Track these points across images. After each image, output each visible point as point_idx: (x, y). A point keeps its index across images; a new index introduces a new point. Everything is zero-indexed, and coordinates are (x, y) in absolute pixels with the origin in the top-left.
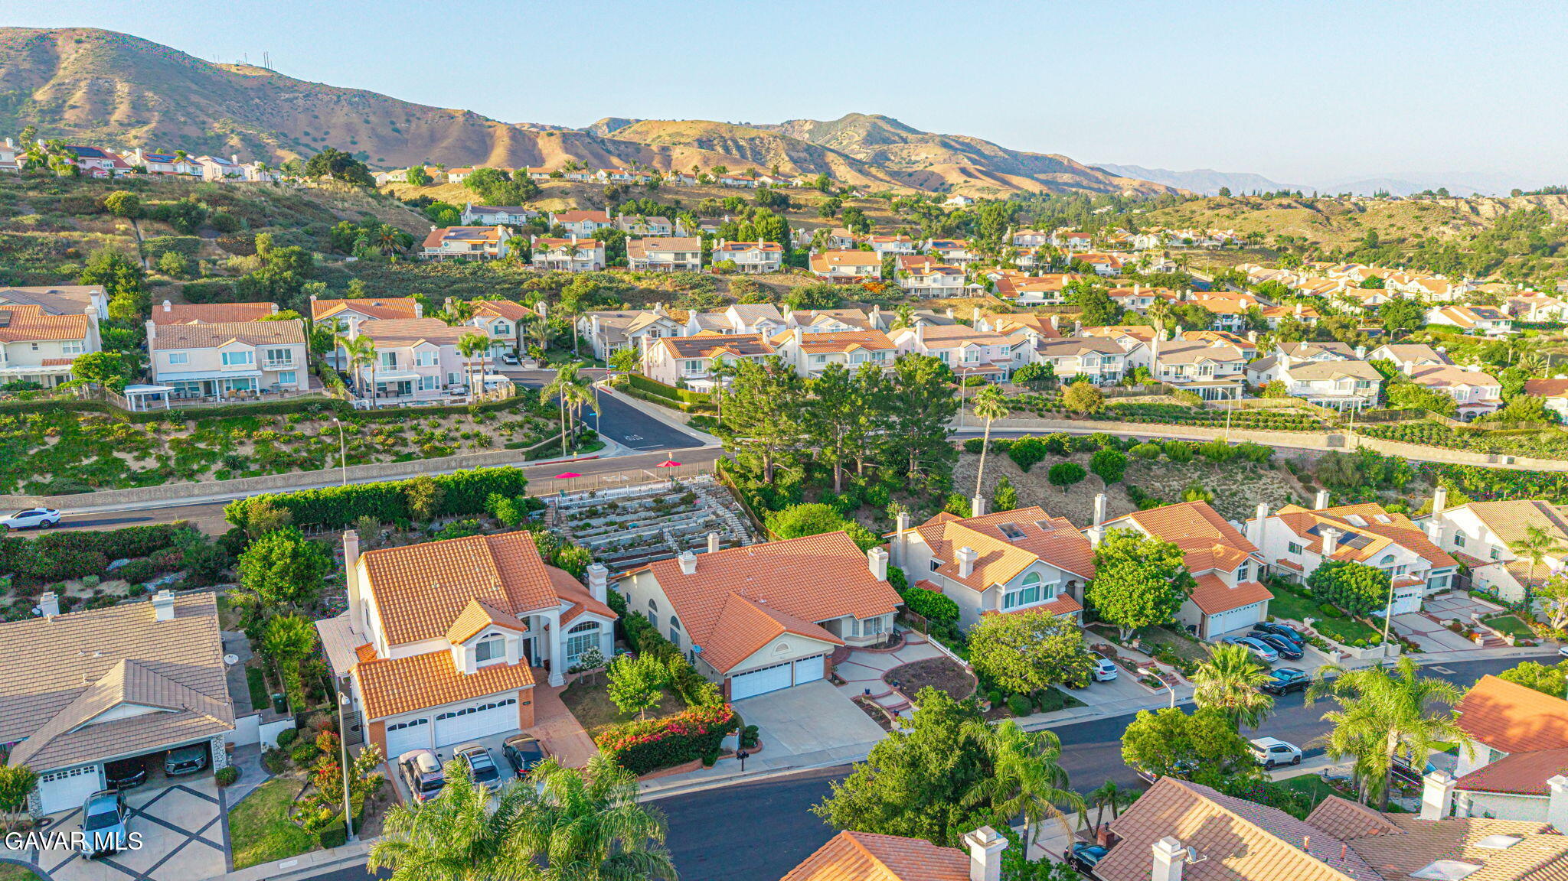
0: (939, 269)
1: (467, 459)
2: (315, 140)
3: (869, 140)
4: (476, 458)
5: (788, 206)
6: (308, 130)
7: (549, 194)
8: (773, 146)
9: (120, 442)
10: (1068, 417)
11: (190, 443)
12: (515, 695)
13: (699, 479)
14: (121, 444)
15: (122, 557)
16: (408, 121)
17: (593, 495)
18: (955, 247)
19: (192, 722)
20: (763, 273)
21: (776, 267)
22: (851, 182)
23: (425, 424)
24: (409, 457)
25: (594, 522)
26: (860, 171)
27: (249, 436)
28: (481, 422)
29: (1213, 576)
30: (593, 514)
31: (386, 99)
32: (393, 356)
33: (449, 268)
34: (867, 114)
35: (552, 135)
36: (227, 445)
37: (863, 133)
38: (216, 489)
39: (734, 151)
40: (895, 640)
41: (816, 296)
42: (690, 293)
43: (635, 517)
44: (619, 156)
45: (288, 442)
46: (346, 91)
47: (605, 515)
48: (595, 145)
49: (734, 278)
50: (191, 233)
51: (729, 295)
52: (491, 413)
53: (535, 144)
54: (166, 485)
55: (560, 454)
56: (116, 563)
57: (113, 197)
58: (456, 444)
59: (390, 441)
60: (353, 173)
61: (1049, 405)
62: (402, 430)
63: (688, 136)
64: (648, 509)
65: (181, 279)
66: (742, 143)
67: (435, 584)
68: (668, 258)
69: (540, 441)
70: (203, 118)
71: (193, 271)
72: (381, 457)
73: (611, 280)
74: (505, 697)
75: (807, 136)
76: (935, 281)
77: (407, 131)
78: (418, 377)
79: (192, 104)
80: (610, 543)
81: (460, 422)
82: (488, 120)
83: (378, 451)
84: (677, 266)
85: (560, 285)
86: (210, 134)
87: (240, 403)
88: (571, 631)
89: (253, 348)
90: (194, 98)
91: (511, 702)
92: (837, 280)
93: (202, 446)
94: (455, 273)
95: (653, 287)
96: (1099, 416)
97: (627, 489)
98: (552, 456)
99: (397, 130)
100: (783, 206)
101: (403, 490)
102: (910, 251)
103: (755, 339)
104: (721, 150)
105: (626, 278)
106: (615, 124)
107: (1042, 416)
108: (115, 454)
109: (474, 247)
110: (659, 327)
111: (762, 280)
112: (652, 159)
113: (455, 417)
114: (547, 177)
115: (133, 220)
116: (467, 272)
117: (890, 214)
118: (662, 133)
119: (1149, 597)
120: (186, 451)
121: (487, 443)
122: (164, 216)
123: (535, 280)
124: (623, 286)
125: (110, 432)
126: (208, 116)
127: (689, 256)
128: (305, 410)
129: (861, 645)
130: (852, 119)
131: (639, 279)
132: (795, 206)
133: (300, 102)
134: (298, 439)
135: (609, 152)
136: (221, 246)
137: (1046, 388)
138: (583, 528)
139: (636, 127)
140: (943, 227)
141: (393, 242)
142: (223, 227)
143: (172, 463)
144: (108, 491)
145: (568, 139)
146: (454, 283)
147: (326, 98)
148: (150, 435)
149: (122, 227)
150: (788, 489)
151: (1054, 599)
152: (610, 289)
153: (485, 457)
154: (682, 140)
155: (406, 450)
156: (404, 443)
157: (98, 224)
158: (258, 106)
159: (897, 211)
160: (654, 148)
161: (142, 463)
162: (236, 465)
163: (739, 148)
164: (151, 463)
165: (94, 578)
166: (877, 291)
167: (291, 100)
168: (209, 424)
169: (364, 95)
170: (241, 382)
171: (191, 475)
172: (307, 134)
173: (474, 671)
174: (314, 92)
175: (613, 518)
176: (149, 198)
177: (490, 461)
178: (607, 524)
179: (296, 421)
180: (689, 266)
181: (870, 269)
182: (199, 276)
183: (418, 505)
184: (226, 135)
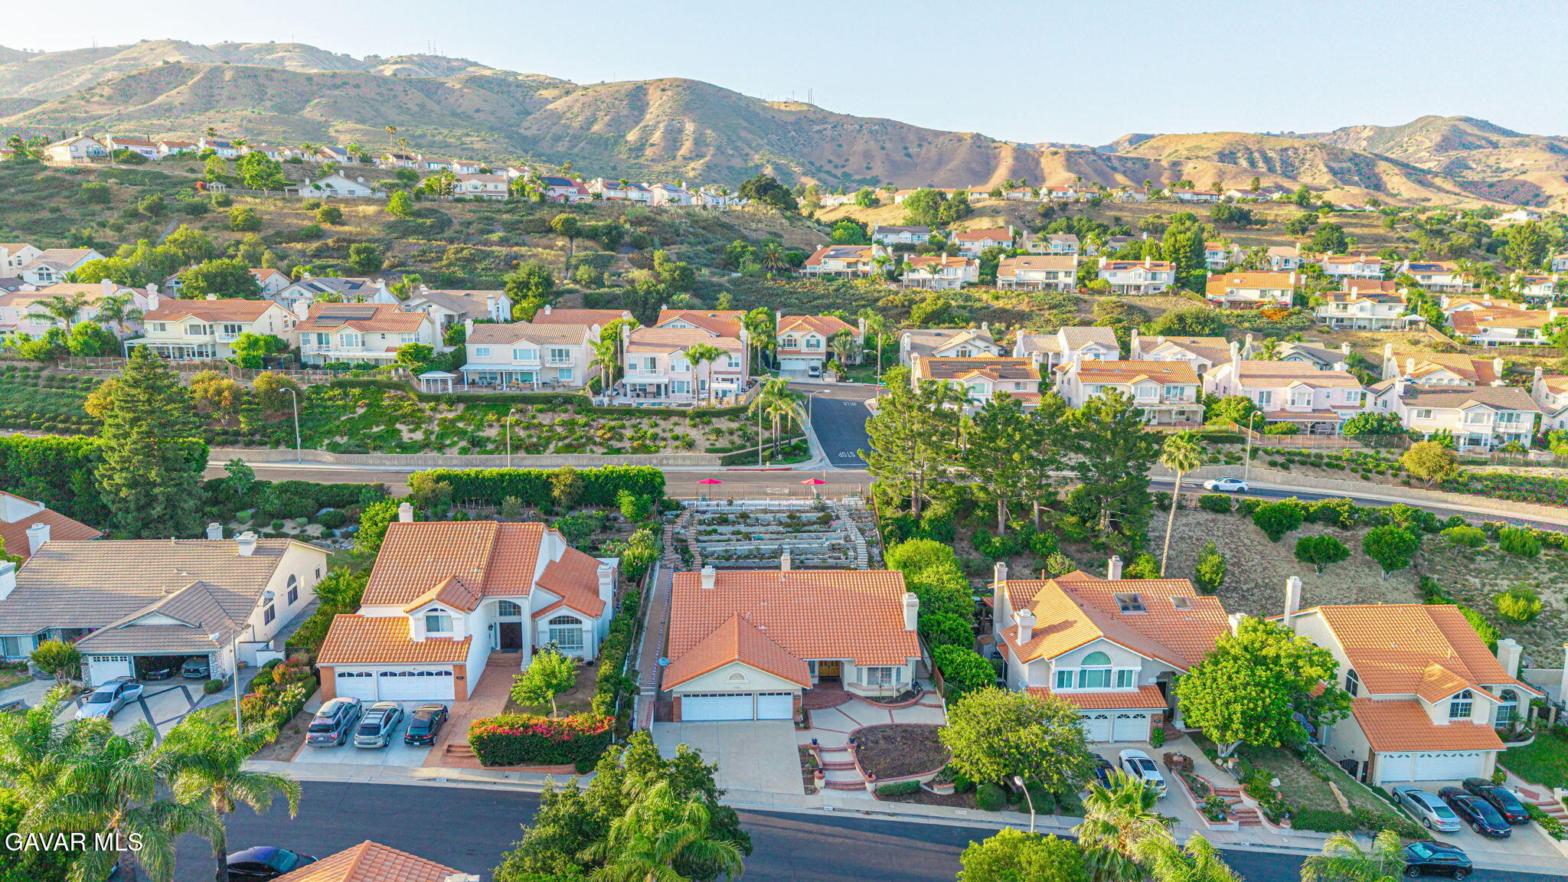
0: (1369, 296)
1: (667, 458)
2: (836, 167)
3: (1444, 146)
4: (676, 459)
5: (1250, 222)
6: (831, 158)
7: (981, 213)
8: (1309, 156)
9: (404, 416)
10: (1407, 484)
11: (453, 422)
12: (450, 668)
13: (846, 500)
14: (404, 418)
15: (329, 506)
16: (920, 146)
17: (730, 503)
18: (1440, 270)
19: (197, 637)
20: (1146, 294)
21: (1164, 289)
22: (1406, 195)
23: (645, 424)
24: (619, 451)
25: (721, 529)
26: (1420, 182)
27: (498, 420)
28: (695, 426)
29: (1415, 704)
30: (724, 521)
31: (902, 126)
32: (653, 361)
33: (817, 284)
34: (1446, 115)
35: (1056, 153)
36: (480, 426)
37: (1437, 138)
38: (455, 462)
39: (1261, 164)
40: (908, 698)
41: (1189, 321)
42: (1047, 313)
43: (762, 529)
44: (1124, 173)
45: (527, 428)
46: (872, 121)
47: (734, 523)
48: (1100, 162)
49: (1103, 299)
50: (612, 249)
51: (1090, 316)
52: (705, 419)
53: (1038, 163)
54: (421, 454)
55: (756, 462)
56: (324, 511)
57: (558, 219)
58: (663, 444)
59: (608, 435)
60: (773, 197)
61: (1383, 466)
62: (623, 427)
63: (1208, 149)
64: (780, 523)
65: (589, 288)
66: (1271, 154)
67: (430, 559)
68: (1038, 276)
69: (743, 447)
70: (747, 150)
71: (598, 282)
72: (595, 449)
73: (968, 298)
74: (444, 668)
75: (1364, 144)
76: (1362, 309)
77: (918, 155)
78: (666, 381)
79: (740, 138)
80: (726, 551)
81: (676, 424)
82: (994, 141)
83: (595, 444)
84: (1048, 285)
85: (912, 302)
86: (751, 164)
87: (518, 392)
88: (551, 622)
89: (537, 347)
90: (743, 133)
91: (448, 673)
92: (1234, 304)
93: (461, 425)
94: (820, 290)
95: (1009, 307)
96: (1451, 485)
97: (768, 502)
98: (749, 463)
99: (909, 155)
100: (1243, 222)
101: (549, 477)
102: (1377, 274)
103: (1024, 363)
104: (1244, 163)
105: (985, 297)
106: (1137, 139)
107: (1367, 479)
108: (398, 426)
109: (849, 265)
110: (970, 348)
111: (1136, 302)
112: (1161, 175)
113: (675, 419)
114: (986, 196)
115: (571, 238)
116: (831, 288)
117: (1381, 231)
118: (1180, 147)
119: (1238, 707)
120: (449, 427)
121: (690, 445)
122: (593, 235)
123: (891, 297)
124: (978, 305)
125: (401, 407)
126: (751, 148)
127: (1061, 275)
128: (550, 402)
129: (862, 694)
130: (1425, 123)
131: (997, 298)
132: (1257, 222)
133: (829, 133)
134: (535, 427)
135: (1114, 169)
136: (631, 260)
137: (1389, 445)
138: (709, 533)
139: (1152, 142)
140: (1451, 248)
141: (777, 260)
142: (638, 244)
143: (433, 438)
144: (379, 454)
145: (1073, 157)
146: (815, 299)
147: (851, 128)
148: (428, 413)
149: (560, 243)
150: (931, 521)
151: (1133, 689)
152: (964, 308)
153: (684, 458)
154: (1201, 154)
155: (619, 445)
156: (621, 438)
157: (545, 241)
158: (793, 138)
159: (1392, 227)
160: (1164, 163)
161: (412, 435)
162: (477, 443)
163: (1267, 160)
164: (419, 436)
165: (304, 520)
166: (1276, 318)
167: (820, 132)
168: (475, 407)
169: (884, 123)
170: (527, 375)
171: (441, 448)
172: (830, 162)
173: (422, 640)
174: (840, 122)
175: (742, 528)
176: (590, 219)
177: (688, 462)
178: (733, 533)
179: (540, 411)
180: (1061, 286)
181: (1278, 293)
182: (604, 286)
183: (556, 493)
184: (762, 165)
